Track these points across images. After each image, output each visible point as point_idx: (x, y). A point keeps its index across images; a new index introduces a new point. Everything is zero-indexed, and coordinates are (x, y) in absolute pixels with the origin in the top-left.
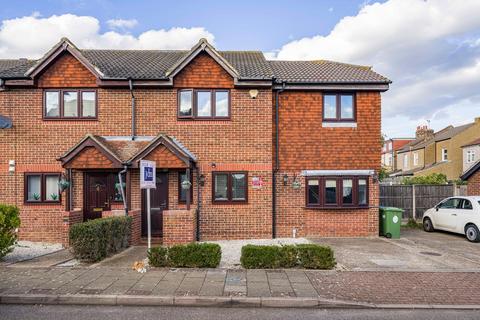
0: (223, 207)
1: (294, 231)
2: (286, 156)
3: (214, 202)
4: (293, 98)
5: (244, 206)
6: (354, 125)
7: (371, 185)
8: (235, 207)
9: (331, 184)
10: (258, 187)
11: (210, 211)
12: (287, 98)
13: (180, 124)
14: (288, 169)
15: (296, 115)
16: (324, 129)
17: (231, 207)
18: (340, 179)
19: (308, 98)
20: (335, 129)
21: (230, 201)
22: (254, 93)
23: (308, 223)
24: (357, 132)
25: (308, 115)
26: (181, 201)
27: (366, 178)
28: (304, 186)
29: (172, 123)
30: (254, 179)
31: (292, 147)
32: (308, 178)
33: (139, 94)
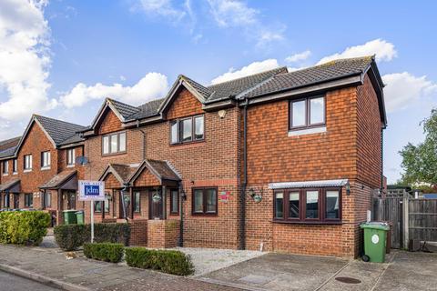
0: (200, 218)
1: (262, 245)
2: (254, 170)
3: (194, 214)
4: (260, 111)
5: (214, 218)
6: (323, 130)
7: (345, 197)
8: (209, 218)
9: (295, 197)
10: (226, 201)
11: (190, 221)
12: (255, 112)
13: (171, 149)
14: (256, 182)
15: (264, 128)
16: (291, 138)
17: (205, 218)
18: (303, 191)
19: (273, 108)
20: (301, 137)
21: (205, 214)
22: (222, 114)
23: (276, 237)
24: (326, 137)
25: (275, 126)
26: (172, 214)
27: (339, 189)
28: (271, 199)
29: (166, 149)
30: (223, 193)
31: (259, 160)
32: (275, 192)
33: (145, 130)
